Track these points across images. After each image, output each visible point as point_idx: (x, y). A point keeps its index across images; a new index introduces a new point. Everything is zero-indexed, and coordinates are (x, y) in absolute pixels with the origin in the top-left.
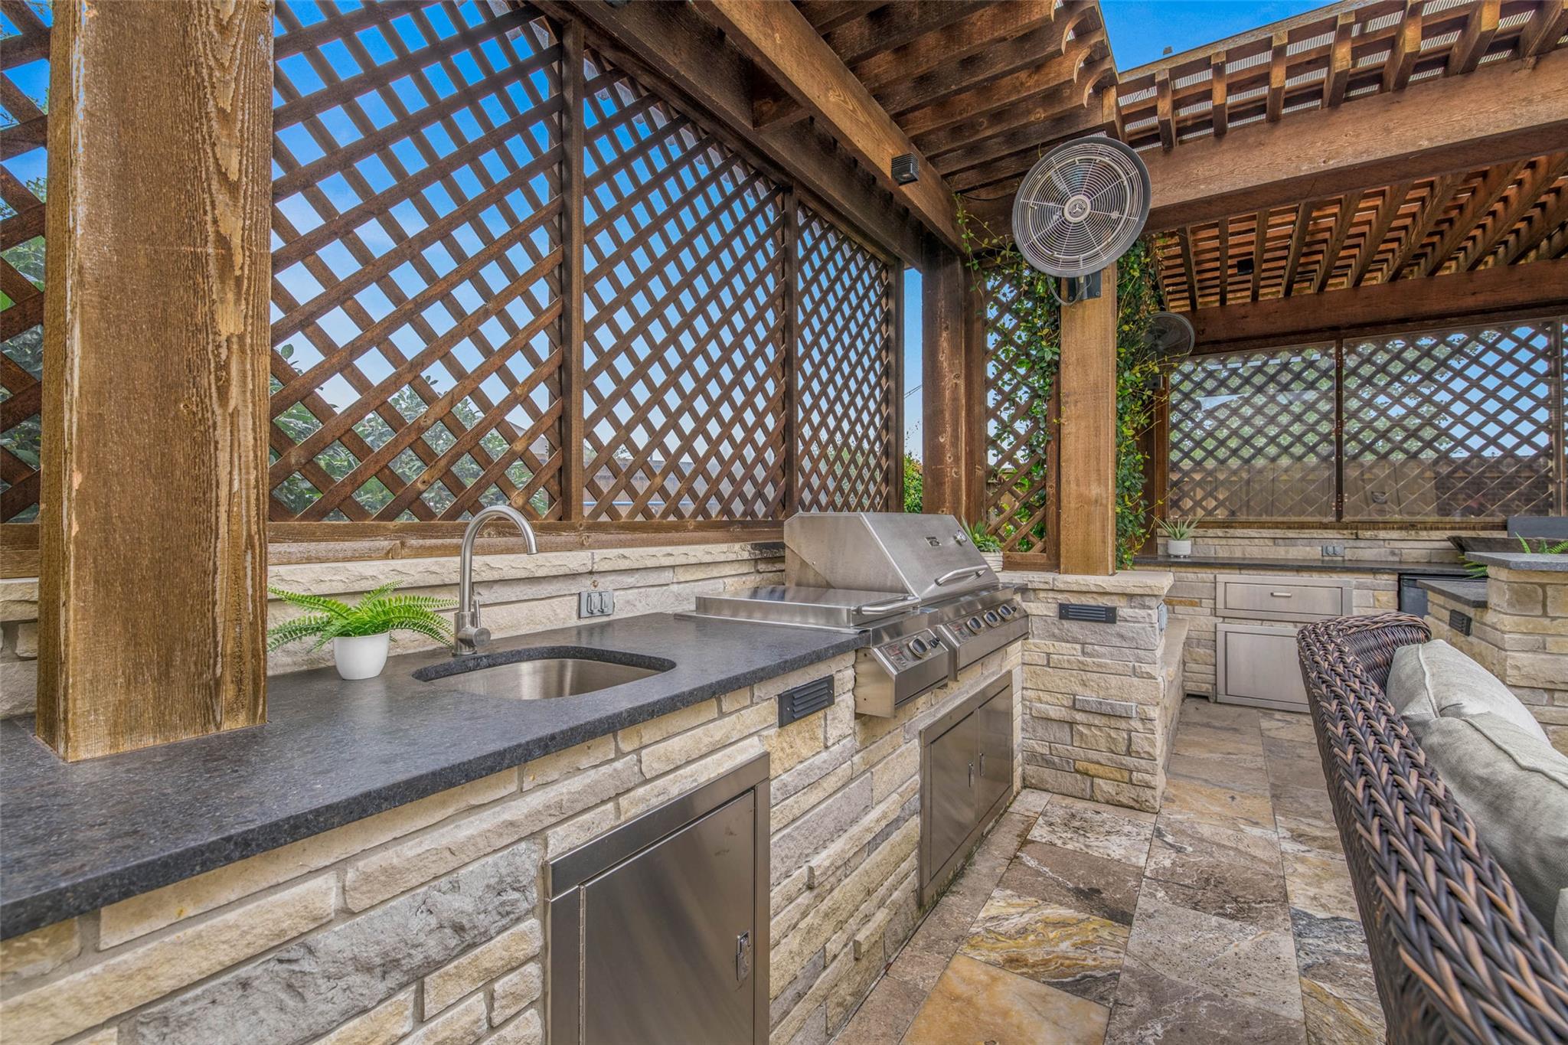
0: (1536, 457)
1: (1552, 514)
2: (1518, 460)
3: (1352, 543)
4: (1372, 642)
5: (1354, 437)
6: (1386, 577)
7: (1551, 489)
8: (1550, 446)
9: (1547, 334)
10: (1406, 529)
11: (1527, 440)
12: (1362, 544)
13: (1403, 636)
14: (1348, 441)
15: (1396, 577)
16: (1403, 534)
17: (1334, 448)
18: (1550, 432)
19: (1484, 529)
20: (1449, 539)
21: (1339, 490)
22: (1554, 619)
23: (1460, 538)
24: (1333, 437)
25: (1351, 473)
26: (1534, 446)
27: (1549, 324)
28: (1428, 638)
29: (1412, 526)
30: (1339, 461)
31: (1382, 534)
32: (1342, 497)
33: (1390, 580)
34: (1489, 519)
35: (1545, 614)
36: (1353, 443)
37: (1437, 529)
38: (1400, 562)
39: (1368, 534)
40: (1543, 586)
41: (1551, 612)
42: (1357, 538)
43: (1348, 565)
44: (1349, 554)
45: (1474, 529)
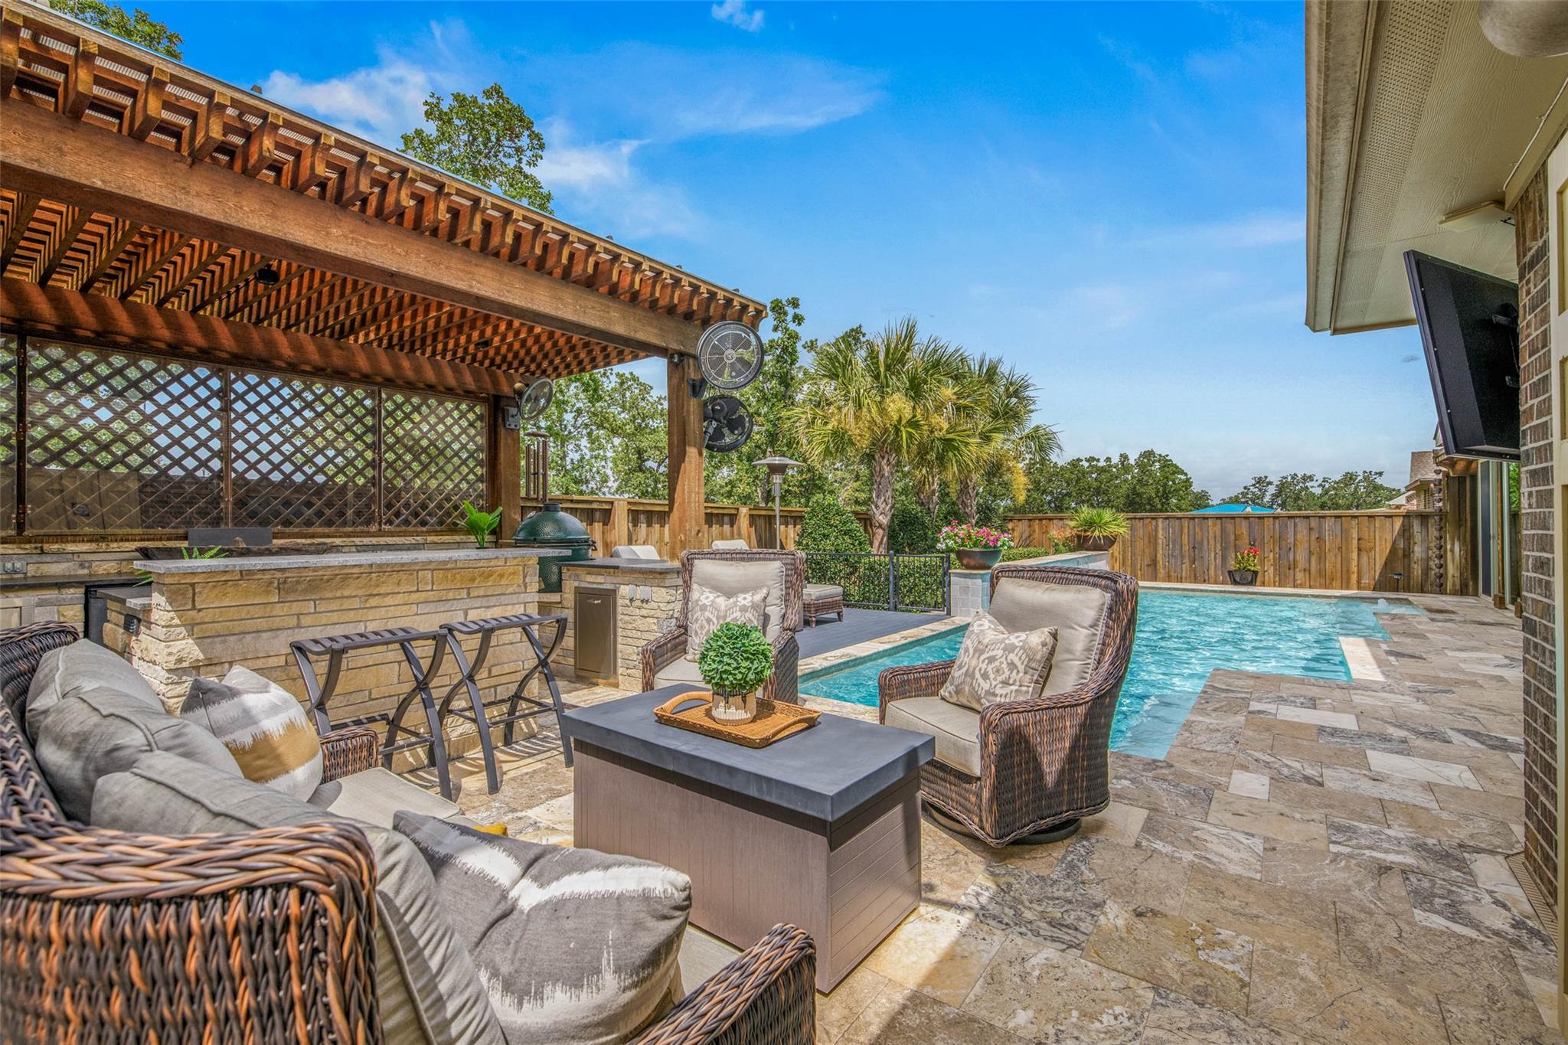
0: (211, 479)
1: (223, 526)
2: (196, 480)
3: (35, 558)
4: (17, 652)
5: (40, 444)
6: (72, 590)
7: (222, 506)
8: (221, 470)
9: (220, 378)
10: (97, 541)
11: (203, 464)
12: (48, 559)
13: (51, 641)
14: (32, 448)
15: (83, 590)
16: (93, 546)
17: (14, 453)
18: (221, 459)
19: (169, 539)
20: (136, 550)
21: (21, 500)
22: (200, 610)
23: (146, 549)
24: (13, 441)
25: (34, 483)
26: (210, 469)
27: (220, 370)
28: (75, 639)
29: (103, 538)
30: (21, 470)
31: (71, 547)
32: (25, 508)
33: (78, 593)
34: (173, 531)
35: (194, 607)
36: (38, 451)
37: (127, 540)
38: (90, 575)
39: (55, 547)
40: (193, 585)
41: (198, 606)
42: (42, 552)
43: (30, 582)
44: (31, 570)
45: (161, 540)
